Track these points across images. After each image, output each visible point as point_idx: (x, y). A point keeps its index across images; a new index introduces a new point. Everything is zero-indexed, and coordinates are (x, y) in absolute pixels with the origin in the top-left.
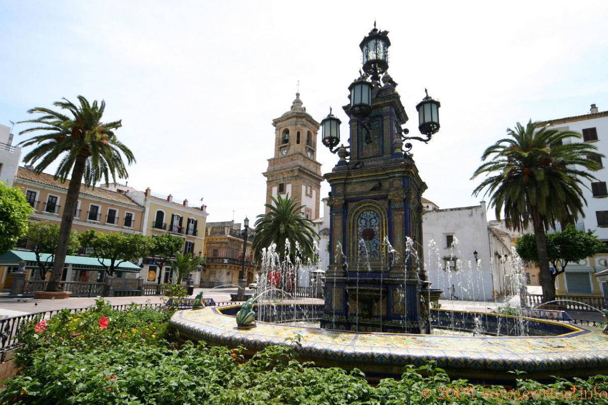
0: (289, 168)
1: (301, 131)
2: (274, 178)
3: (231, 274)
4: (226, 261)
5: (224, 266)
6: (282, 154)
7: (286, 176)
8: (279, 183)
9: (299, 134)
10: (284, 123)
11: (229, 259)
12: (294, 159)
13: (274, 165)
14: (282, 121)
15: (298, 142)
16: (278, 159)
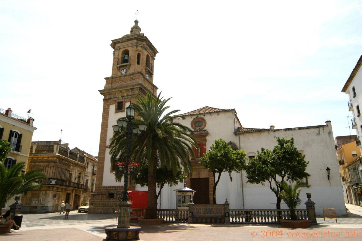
0: (130, 86)
1: (141, 54)
2: (112, 96)
3: (57, 197)
4: (53, 182)
5: (50, 187)
6: (121, 73)
7: (125, 94)
8: (118, 101)
9: (139, 55)
10: (124, 44)
11: (58, 180)
12: (134, 78)
13: (112, 84)
14: (122, 42)
15: (138, 63)
16: (117, 78)
